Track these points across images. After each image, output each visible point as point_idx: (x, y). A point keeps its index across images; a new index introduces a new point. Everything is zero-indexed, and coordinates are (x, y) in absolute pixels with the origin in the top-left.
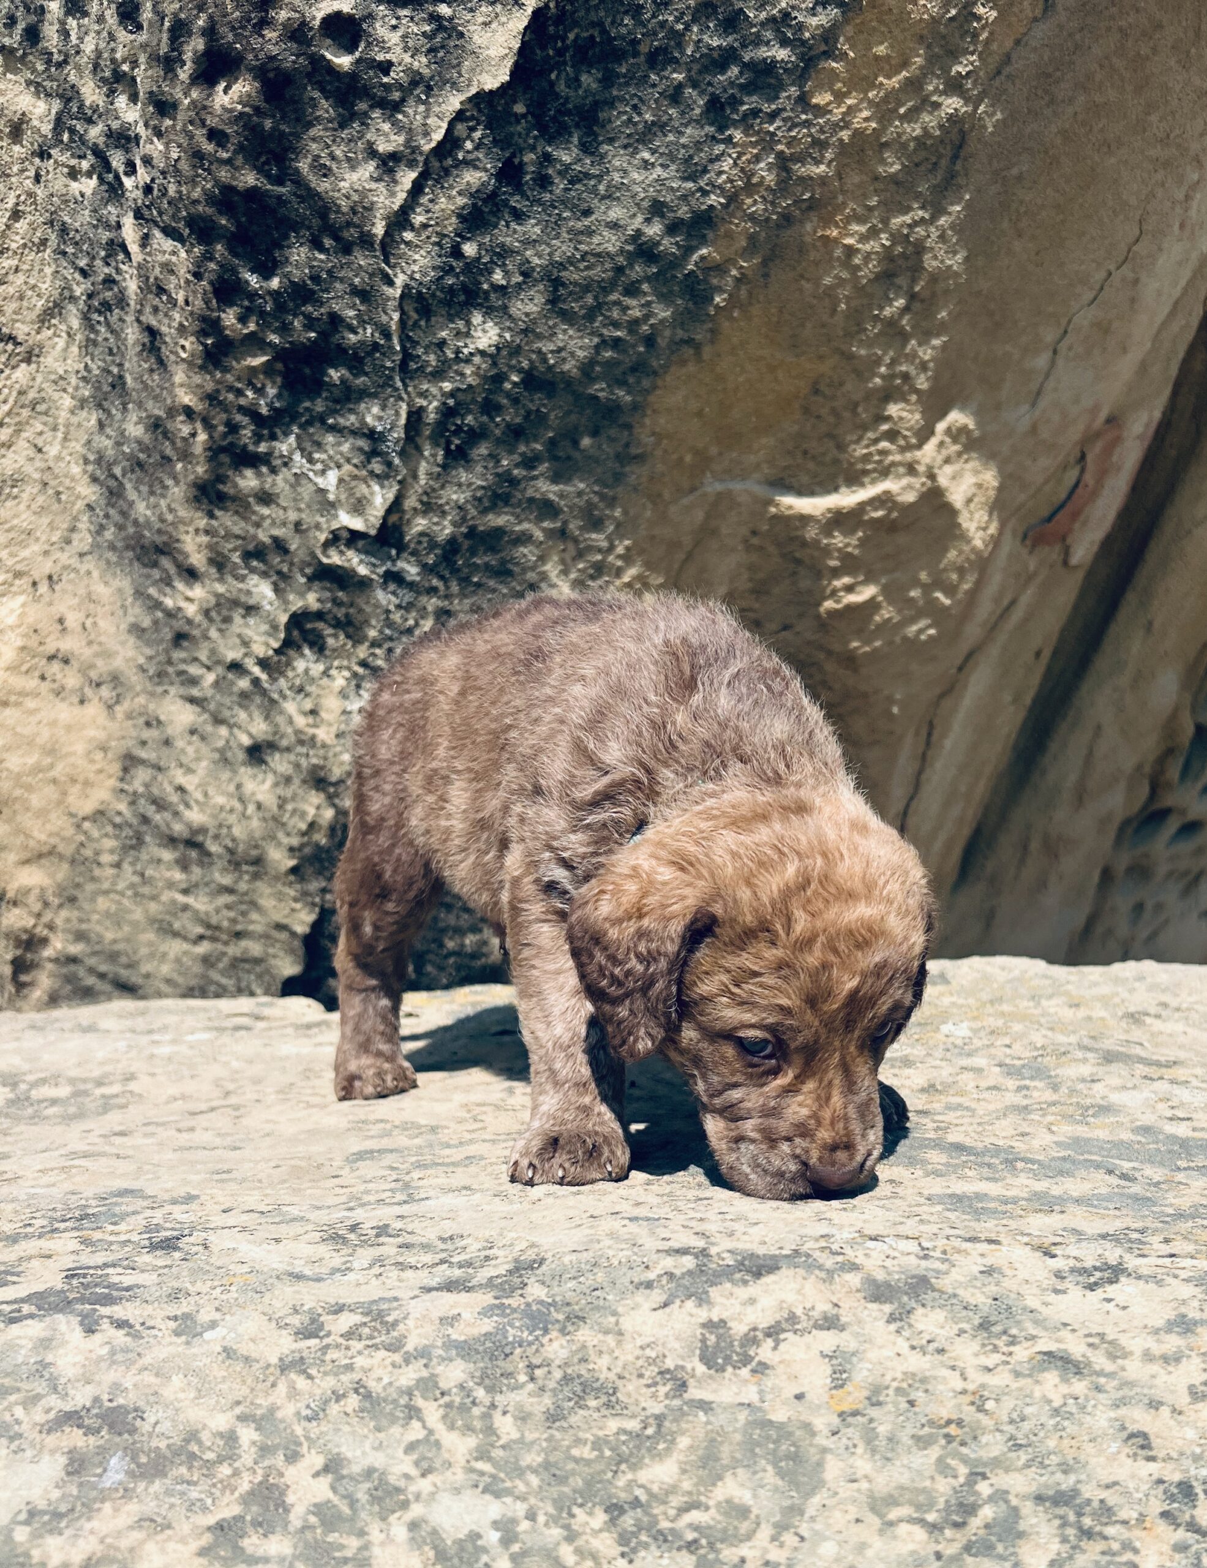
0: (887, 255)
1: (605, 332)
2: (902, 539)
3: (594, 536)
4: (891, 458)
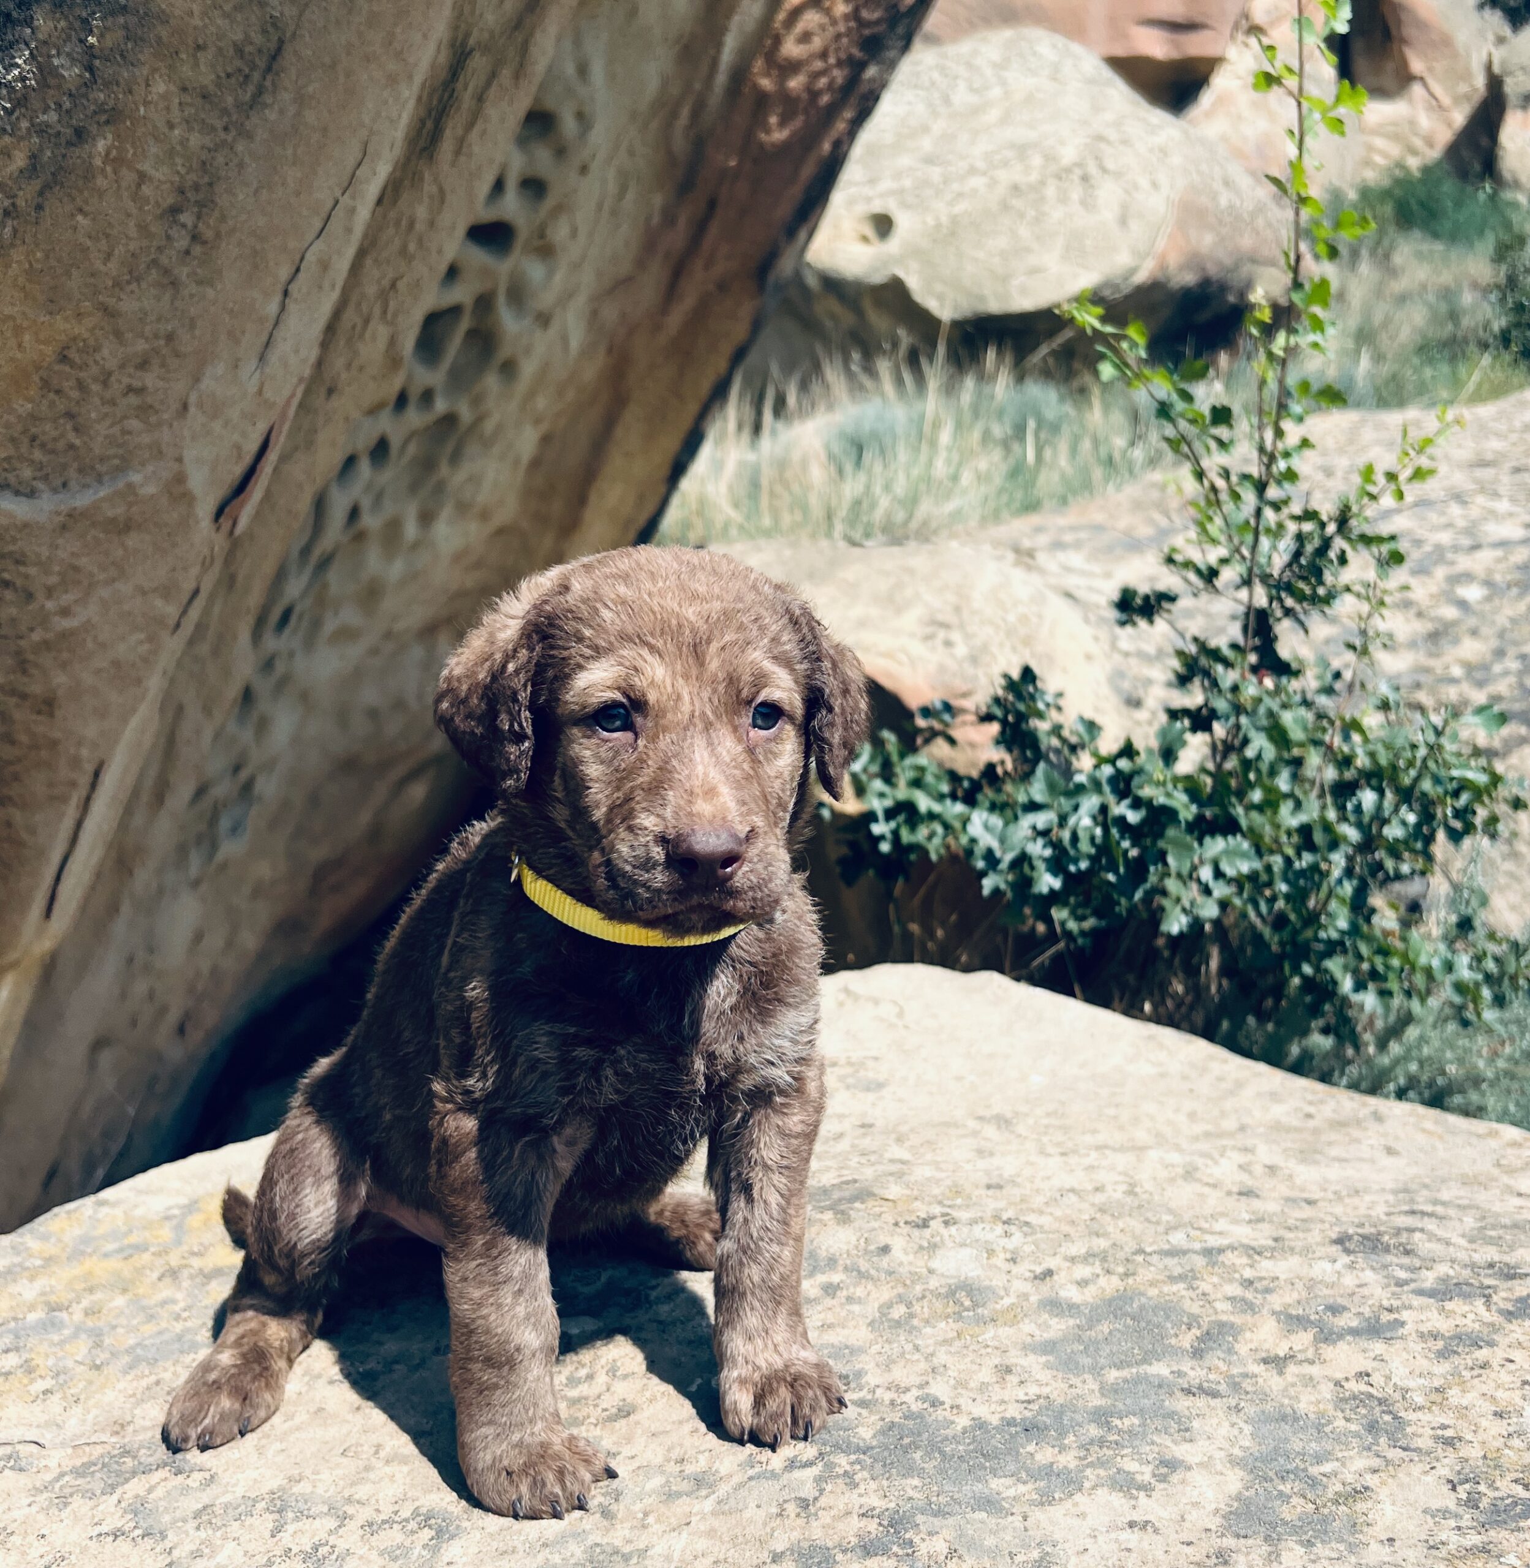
0: (180, 185)
4: (137, 439)
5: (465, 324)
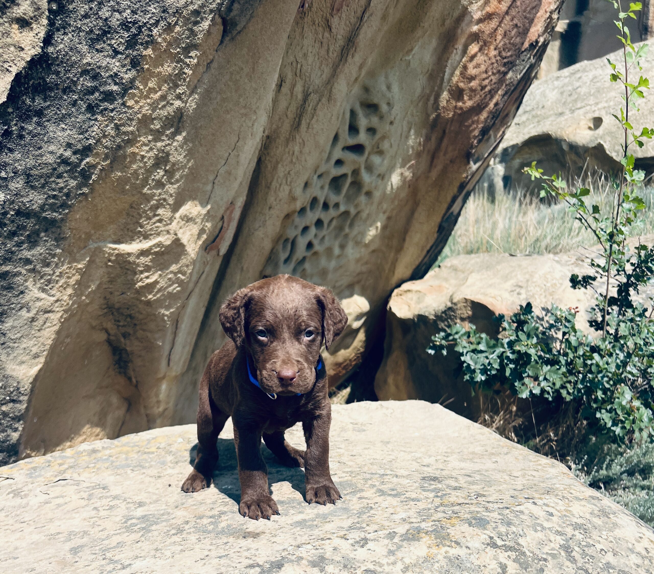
0: (157, 158)
1: (49, 192)
2: (166, 257)
3: (47, 269)
4: (160, 229)
5: (349, 180)
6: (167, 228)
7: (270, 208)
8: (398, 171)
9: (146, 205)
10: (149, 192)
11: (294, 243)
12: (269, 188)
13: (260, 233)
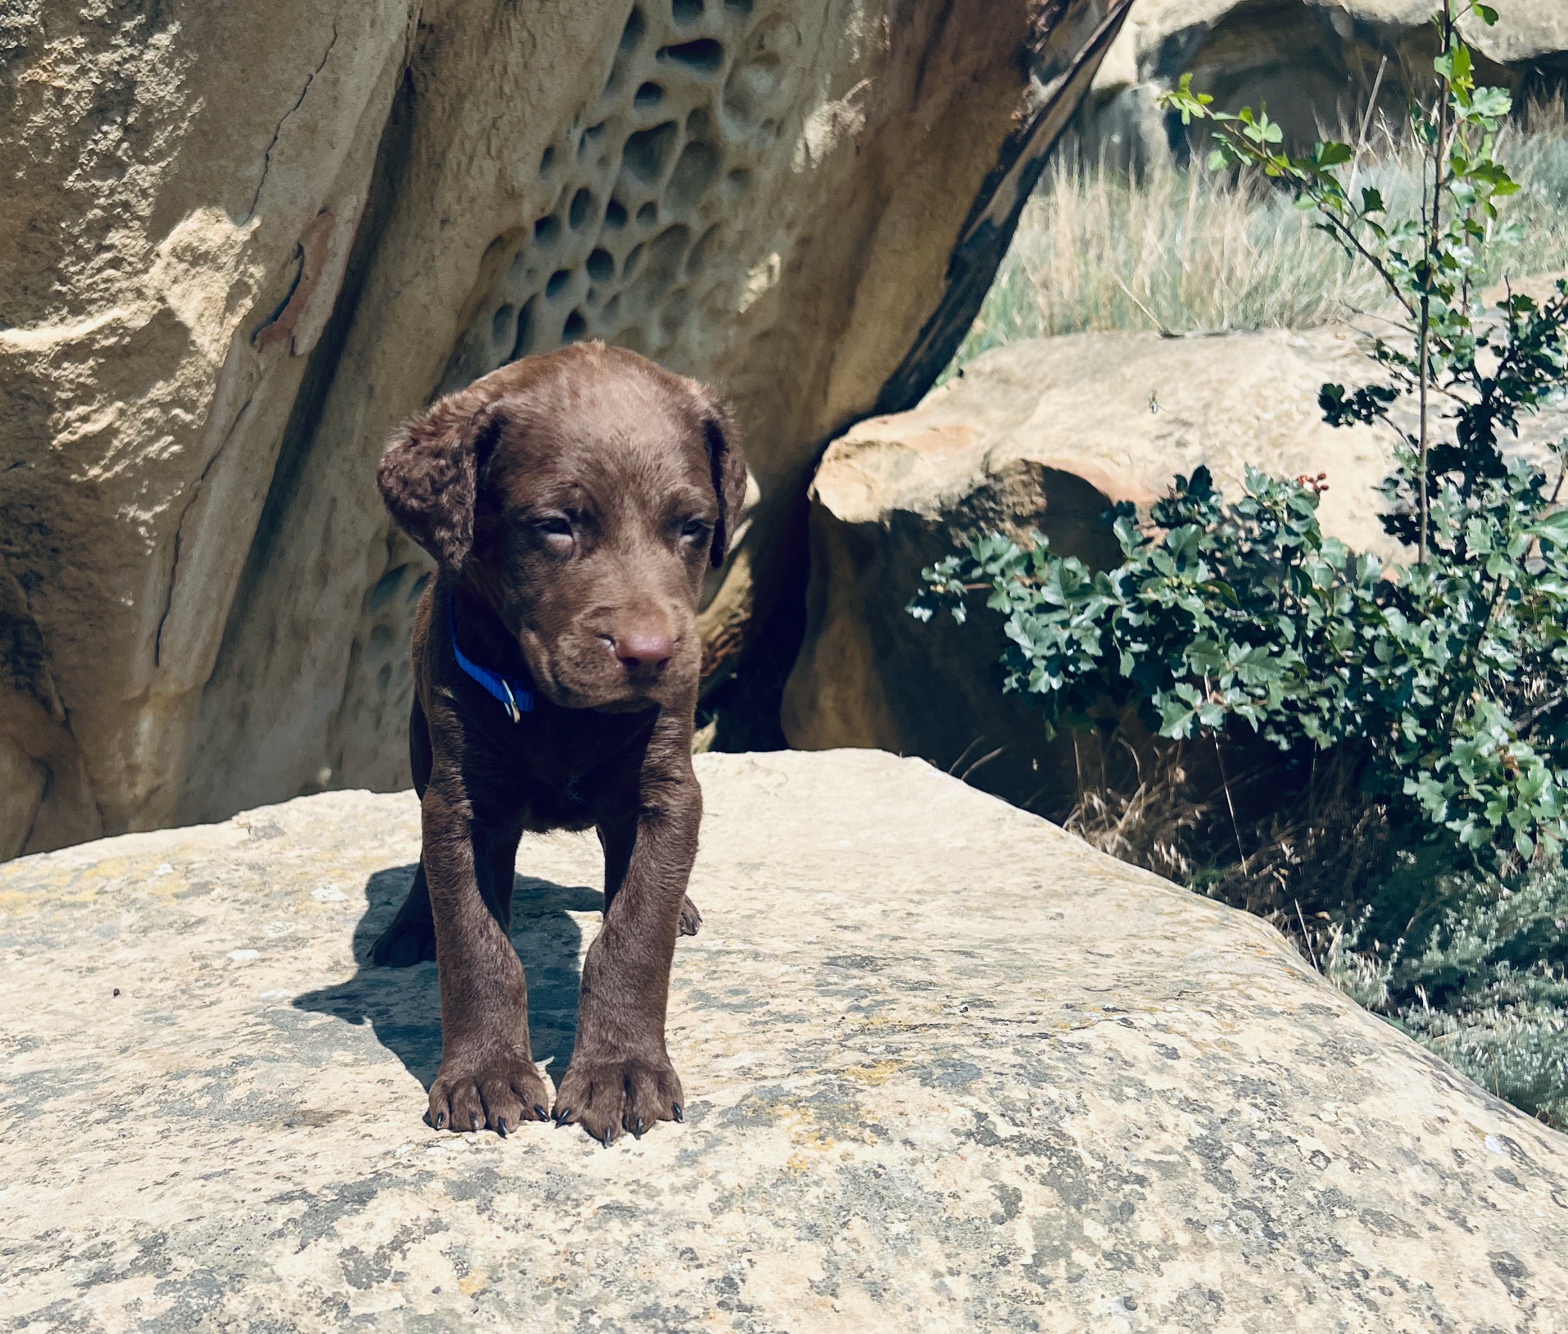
0: (99, 92)
2: (135, 363)
4: (117, 285)
5: (682, 139)
6: (135, 282)
7: (444, 222)
8: (826, 109)
9: (75, 223)
10: (80, 185)
11: (526, 318)
12: (439, 167)
13: (419, 292)
